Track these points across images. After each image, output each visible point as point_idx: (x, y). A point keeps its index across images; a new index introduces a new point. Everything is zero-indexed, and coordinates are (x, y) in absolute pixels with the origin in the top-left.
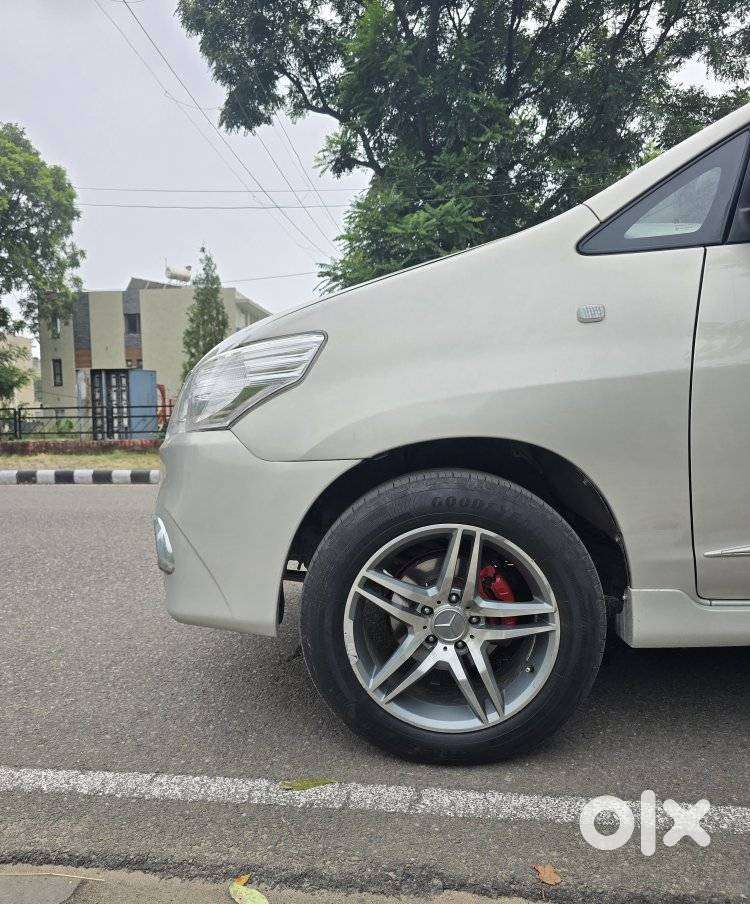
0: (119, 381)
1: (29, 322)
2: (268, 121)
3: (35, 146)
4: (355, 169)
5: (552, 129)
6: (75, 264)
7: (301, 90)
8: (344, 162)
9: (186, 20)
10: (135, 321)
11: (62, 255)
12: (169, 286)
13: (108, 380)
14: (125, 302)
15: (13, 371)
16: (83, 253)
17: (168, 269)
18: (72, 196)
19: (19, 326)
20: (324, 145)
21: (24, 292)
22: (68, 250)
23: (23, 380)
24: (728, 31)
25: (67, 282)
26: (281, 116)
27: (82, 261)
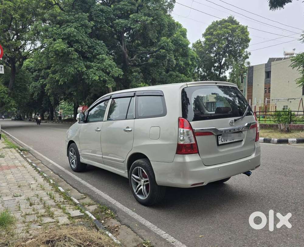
10: (269, 73)
11: (244, 55)
12: (285, 59)
14: (266, 67)
16: (250, 54)
17: (284, 52)
25: (245, 64)
27: (250, 56)
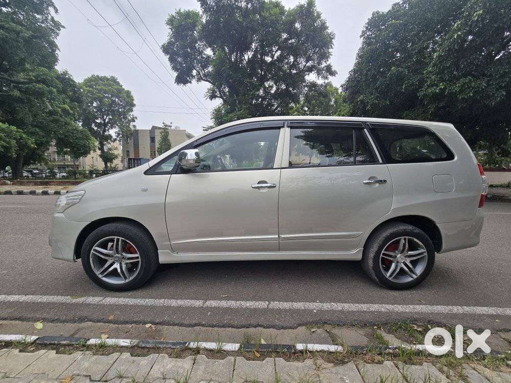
0: (137, 162)
1: (118, 139)
2: (190, 82)
3: (121, 83)
4: (216, 99)
5: (278, 89)
6: (134, 121)
7: (200, 74)
8: (213, 96)
9: (163, 51)
10: (153, 139)
11: (130, 118)
13: (134, 161)
14: (150, 133)
15: (113, 154)
16: (136, 118)
17: (163, 123)
18: (133, 100)
19: (115, 140)
20: (207, 91)
21: (116, 129)
22: (131, 116)
23: (116, 157)
24: (323, 66)
25: (131, 127)
26: (194, 81)
27: (136, 120)
